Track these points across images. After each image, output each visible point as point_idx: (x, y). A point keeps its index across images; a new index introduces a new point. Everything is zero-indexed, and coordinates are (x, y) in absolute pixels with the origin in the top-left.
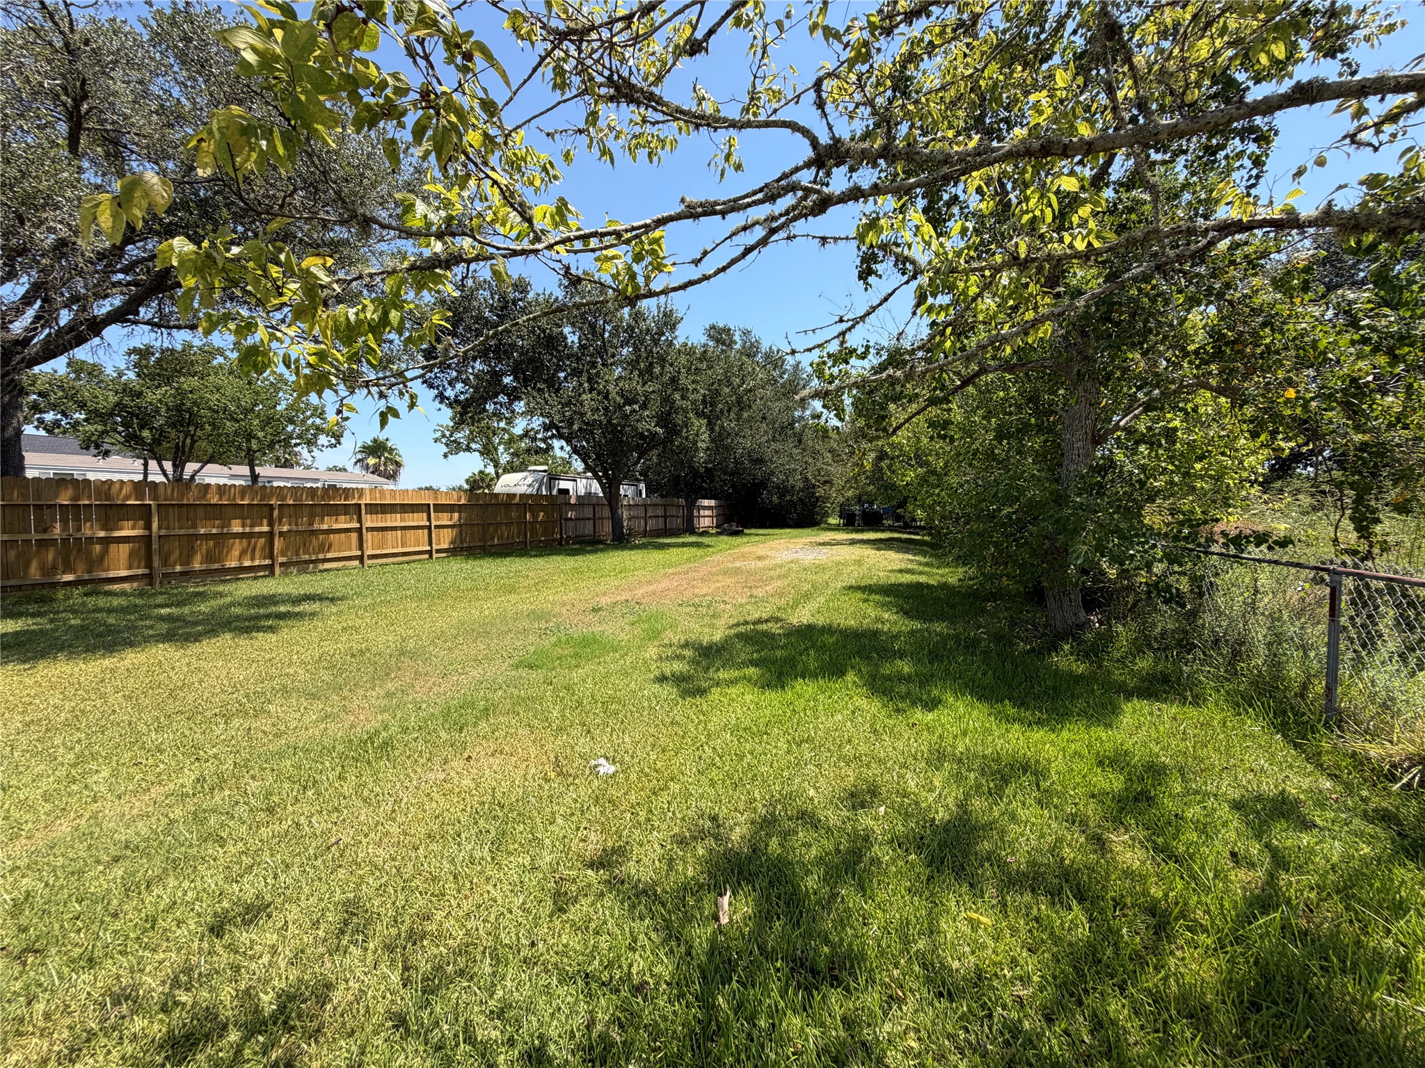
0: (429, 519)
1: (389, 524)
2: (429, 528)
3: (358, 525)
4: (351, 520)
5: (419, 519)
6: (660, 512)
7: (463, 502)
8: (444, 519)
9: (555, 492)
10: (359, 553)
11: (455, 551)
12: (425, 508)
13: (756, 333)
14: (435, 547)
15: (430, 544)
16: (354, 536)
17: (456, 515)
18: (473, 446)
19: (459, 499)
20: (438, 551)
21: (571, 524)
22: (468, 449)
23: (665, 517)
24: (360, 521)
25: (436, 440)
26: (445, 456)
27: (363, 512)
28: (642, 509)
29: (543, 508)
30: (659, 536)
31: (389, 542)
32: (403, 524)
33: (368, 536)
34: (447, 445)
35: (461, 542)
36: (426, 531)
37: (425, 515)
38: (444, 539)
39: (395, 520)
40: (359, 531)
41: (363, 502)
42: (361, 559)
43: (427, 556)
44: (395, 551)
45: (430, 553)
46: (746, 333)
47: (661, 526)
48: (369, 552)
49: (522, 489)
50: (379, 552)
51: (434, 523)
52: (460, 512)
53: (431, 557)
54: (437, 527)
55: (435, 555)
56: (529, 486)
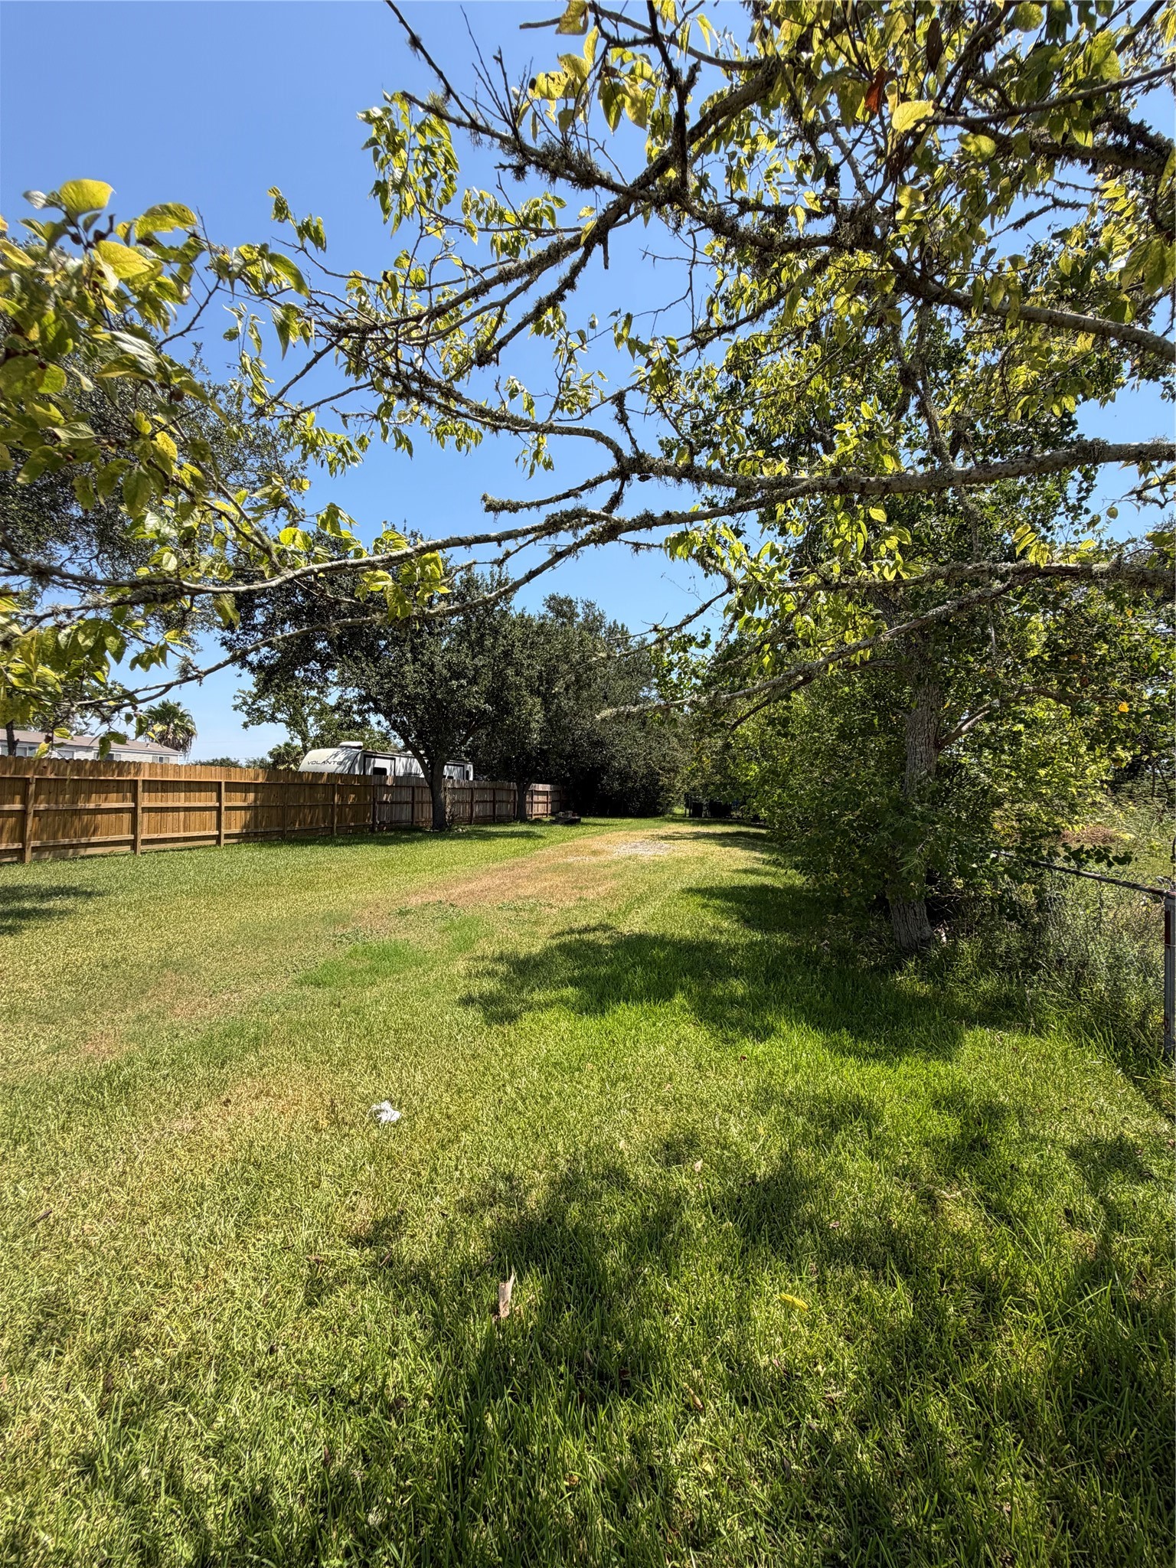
0: (219, 799)
1: (170, 804)
2: (218, 809)
3: (132, 805)
4: (124, 800)
5: (208, 799)
6: (488, 797)
7: (260, 780)
8: (237, 800)
9: (369, 772)
10: (132, 837)
11: (246, 837)
12: (215, 787)
13: (600, 607)
14: (224, 831)
15: (219, 828)
16: (127, 817)
17: (251, 796)
18: (279, 716)
19: (256, 778)
20: (227, 836)
21: (386, 808)
22: (273, 719)
23: (494, 802)
24: (135, 799)
25: (236, 708)
26: (245, 726)
27: (140, 789)
28: (468, 792)
29: (354, 789)
30: (486, 823)
31: (170, 825)
32: (187, 805)
33: (144, 818)
34: (248, 714)
35: (256, 827)
36: (214, 813)
37: (214, 794)
38: (235, 823)
39: (179, 800)
40: (133, 811)
41: (140, 778)
42: (133, 844)
43: (214, 842)
44: (176, 835)
45: (218, 838)
46: (589, 605)
47: (489, 812)
48: (144, 836)
49: (332, 767)
50: (155, 836)
51: (224, 804)
52: (256, 792)
53: (219, 842)
54: (228, 808)
55: (223, 841)
56: (340, 763)
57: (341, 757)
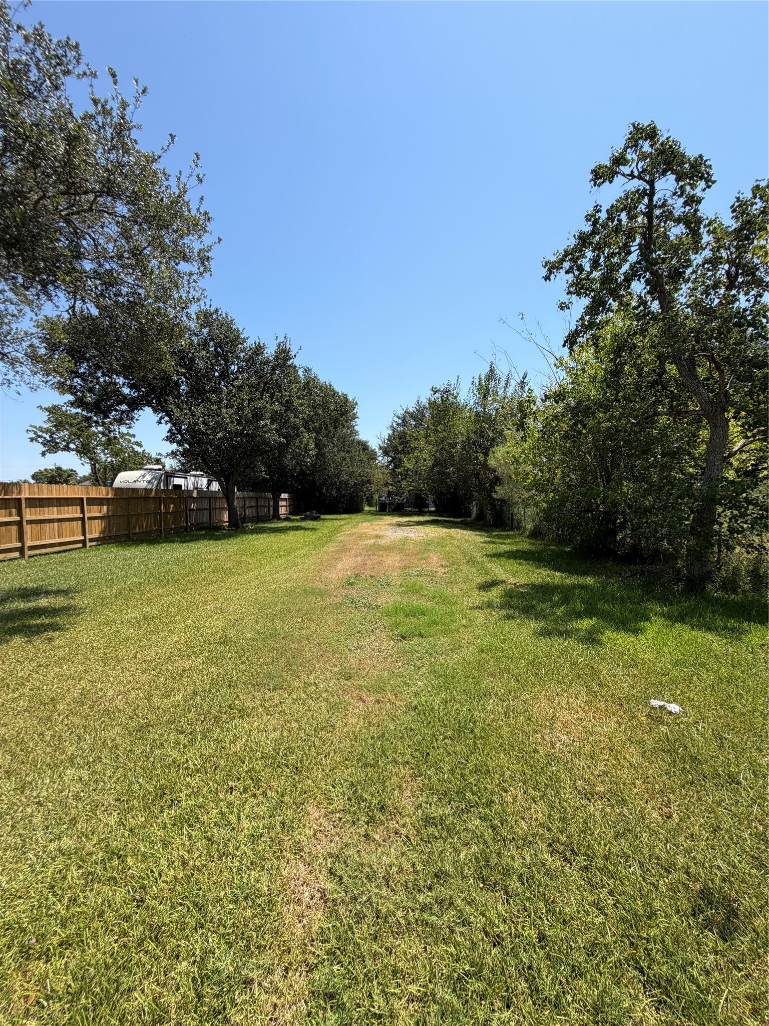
0: (82, 511)
1: (47, 517)
2: (83, 520)
3: (18, 519)
4: (10, 515)
5: (73, 512)
6: (253, 503)
7: (110, 496)
8: (94, 511)
9: (170, 488)
10: (19, 545)
11: (105, 540)
12: (78, 501)
13: (315, 371)
14: (88, 536)
15: (84, 534)
16: (14, 529)
17: (105, 508)
19: (107, 495)
20: (91, 540)
21: (194, 514)
23: (257, 507)
24: (20, 513)
27: (24, 506)
28: (243, 500)
29: (173, 501)
30: (263, 521)
31: (47, 534)
32: (60, 517)
33: (27, 529)
35: (110, 532)
36: (80, 523)
37: (78, 507)
38: (95, 530)
39: (52, 513)
40: (20, 524)
41: (23, 496)
42: (21, 550)
43: (80, 545)
44: (53, 541)
45: (84, 542)
46: (307, 370)
47: (255, 515)
48: (29, 543)
49: (142, 485)
50: (38, 543)
51: (87, 515)
52: (108, 505)
53: (85, 546)
54: (90, 518)
55: (88, 544)
57: (148, 477)
